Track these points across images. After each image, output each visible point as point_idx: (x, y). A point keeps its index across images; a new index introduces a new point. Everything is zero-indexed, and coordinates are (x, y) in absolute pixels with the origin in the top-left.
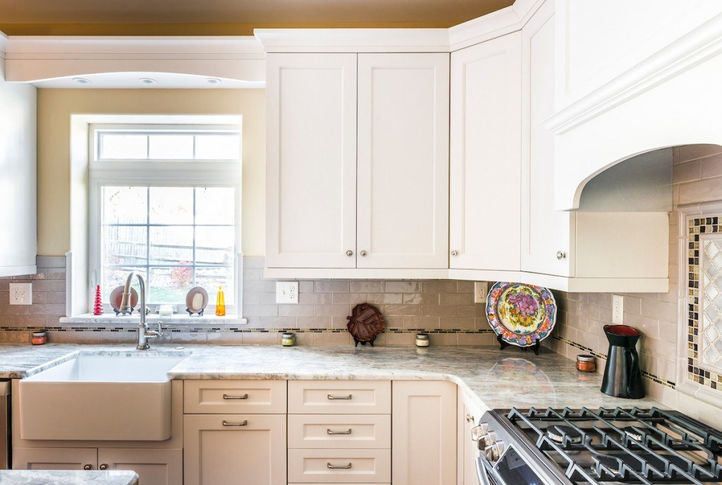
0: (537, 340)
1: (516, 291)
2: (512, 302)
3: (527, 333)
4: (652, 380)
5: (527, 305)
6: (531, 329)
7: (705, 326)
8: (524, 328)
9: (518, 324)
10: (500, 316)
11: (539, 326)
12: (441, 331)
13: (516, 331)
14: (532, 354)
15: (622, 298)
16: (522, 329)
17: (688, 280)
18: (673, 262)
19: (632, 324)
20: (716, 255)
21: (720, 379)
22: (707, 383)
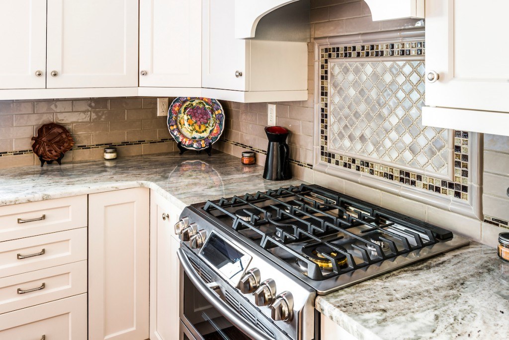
0: (210, 144)
1: (192, 105)
2: (189, 113)
3: (201, 139)
4: (297, 165)
5: (201, 116)
6: (205, 135)
7: (332, 123)
8: (199, 134)
9: (194, 132)
10: (180, 126)
11: (211, 131)
12: (127, 143)
13: (193, 138)
14: (205, 156)
15: (275, 106)
16: (197, 135)
17: (320, 91)
18: (310, 79)
19: (282, 124)
20: (338, 73)
21: (341, 157)
22: (333, 160)
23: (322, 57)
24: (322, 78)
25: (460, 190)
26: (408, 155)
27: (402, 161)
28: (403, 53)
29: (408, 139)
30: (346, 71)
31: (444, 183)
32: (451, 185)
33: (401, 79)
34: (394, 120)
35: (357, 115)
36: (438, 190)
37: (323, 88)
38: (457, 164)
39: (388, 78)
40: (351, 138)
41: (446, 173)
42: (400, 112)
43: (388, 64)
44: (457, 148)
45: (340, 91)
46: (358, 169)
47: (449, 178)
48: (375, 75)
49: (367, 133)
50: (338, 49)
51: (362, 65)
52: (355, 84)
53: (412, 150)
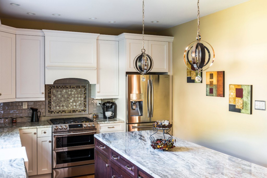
7: (52, 104)
20: (55, 92)
21: (56, 112)
22: (53, 113)
23: (49, 88)
24: (49, 93)
25: (84, 110)
26: (75, 107)
27: (73, 108)
28: (73, 88)
29: (75, 104)
30: (57, 91)
31: (82, 110)
32: (83, 110)
33: (73, 93)
34: (71, 101)
35: (61, 101)
36: (81, 112)
37: (49, 96)
38: (84, 106)
39: (70, 93)
40: (59, 106)
41: (82, 108)
42: (73, 99)
43: (70, 90)
44: (84, 104)
45: (55, 96)
46: (61, 113)
47: (83, 109)
48: (66, 92)
49: (64, 104)
50: (54, 86)
51: (63, 90)
52: (60, 94)
53: (75, 106)
